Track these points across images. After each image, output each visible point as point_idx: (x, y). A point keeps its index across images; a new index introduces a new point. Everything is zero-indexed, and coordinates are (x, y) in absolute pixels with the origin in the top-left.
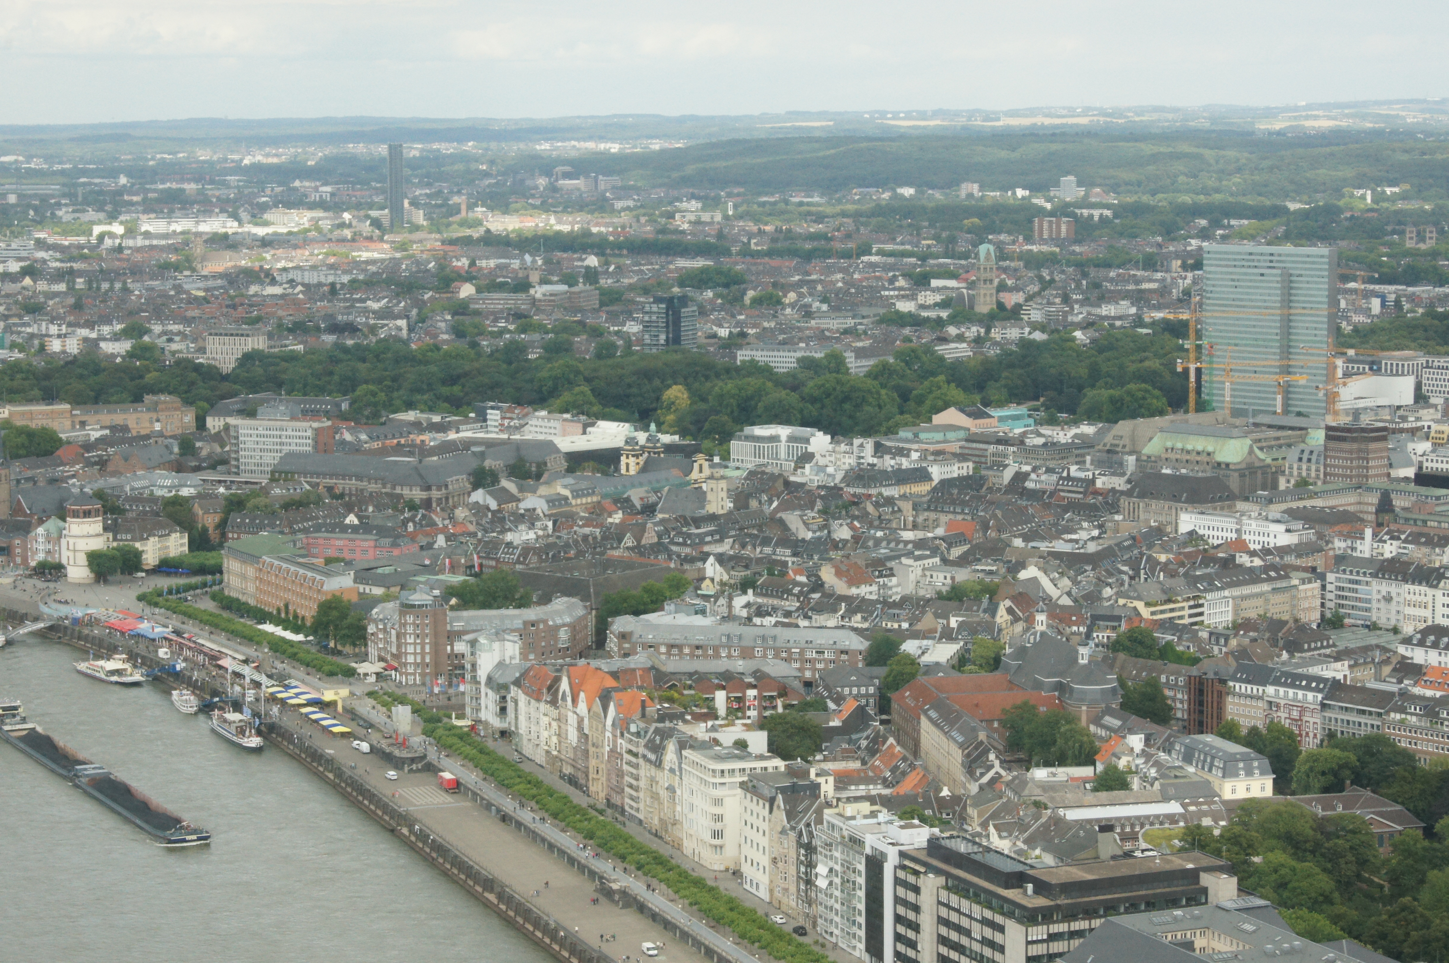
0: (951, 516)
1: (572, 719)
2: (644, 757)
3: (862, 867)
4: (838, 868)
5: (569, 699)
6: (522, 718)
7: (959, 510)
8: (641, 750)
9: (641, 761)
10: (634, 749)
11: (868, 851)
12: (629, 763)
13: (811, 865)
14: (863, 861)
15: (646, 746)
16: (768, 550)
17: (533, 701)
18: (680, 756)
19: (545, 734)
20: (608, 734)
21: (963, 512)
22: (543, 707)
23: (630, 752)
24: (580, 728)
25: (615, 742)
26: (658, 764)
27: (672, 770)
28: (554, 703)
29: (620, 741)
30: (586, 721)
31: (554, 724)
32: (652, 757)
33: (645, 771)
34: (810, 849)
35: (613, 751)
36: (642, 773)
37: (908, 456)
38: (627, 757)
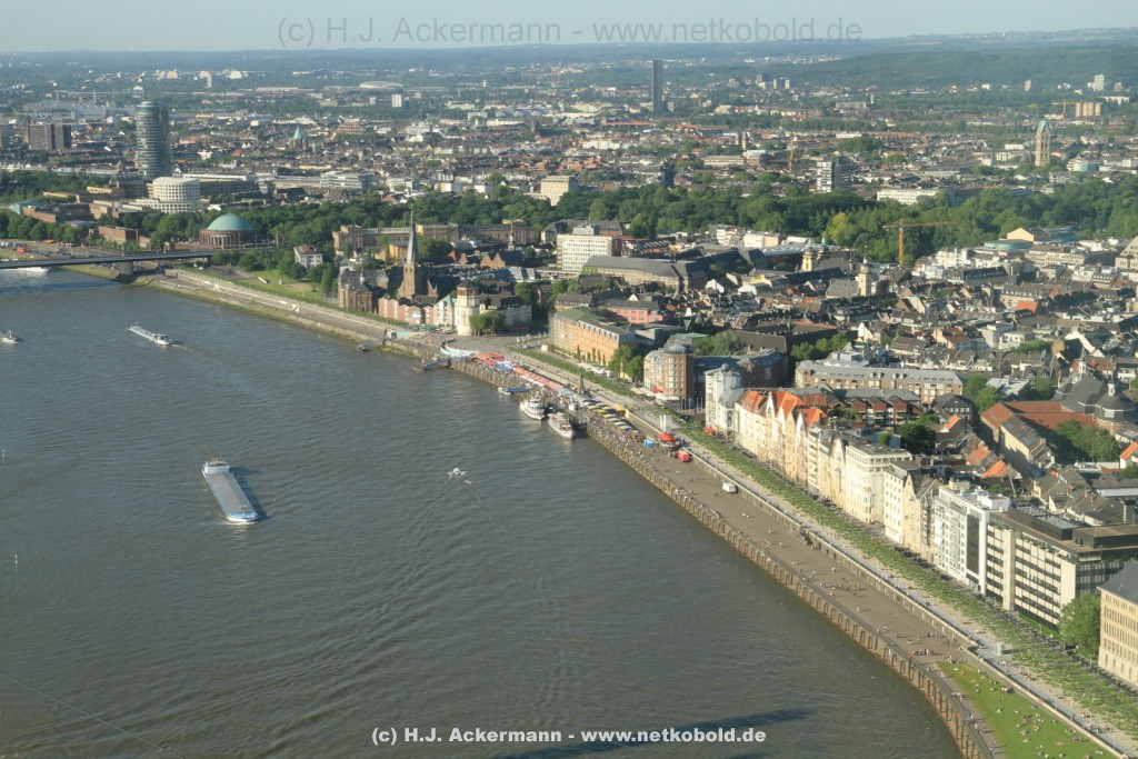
0: (1019, 298)
1: (775, 426)
2: (821, 449)
3: (964, 523)
4: (948, 523)
5: (773, 412)
6: (742, 424)
7: (1025, 294)
8: (820, 445)
9: (819, 452)
10: (814, 445)
11: (968, 512)
12: (812, 454)
13: (929, 521)
14: (966, 518)
15: (822, 443)
16: (899, 320)
17: (750, 414)
18: (844, 450)
19: (756, 434)
20: (798, 435)
21: (1028, 296)
22: (756, 417)
23: (812, 447)
24: (780, 431)
25: (802, 440)
26: (830, 454)
27: (839, 459)
28: (763, 414)
29: (805, 439)
30: (783, 428)
31: (763, 428)
32: (826, 449)
33: (822, 458)
34: (929, 510)
35: (801, 445)
36: (819, 460)
37: (991, 259)
38: (809, 449)
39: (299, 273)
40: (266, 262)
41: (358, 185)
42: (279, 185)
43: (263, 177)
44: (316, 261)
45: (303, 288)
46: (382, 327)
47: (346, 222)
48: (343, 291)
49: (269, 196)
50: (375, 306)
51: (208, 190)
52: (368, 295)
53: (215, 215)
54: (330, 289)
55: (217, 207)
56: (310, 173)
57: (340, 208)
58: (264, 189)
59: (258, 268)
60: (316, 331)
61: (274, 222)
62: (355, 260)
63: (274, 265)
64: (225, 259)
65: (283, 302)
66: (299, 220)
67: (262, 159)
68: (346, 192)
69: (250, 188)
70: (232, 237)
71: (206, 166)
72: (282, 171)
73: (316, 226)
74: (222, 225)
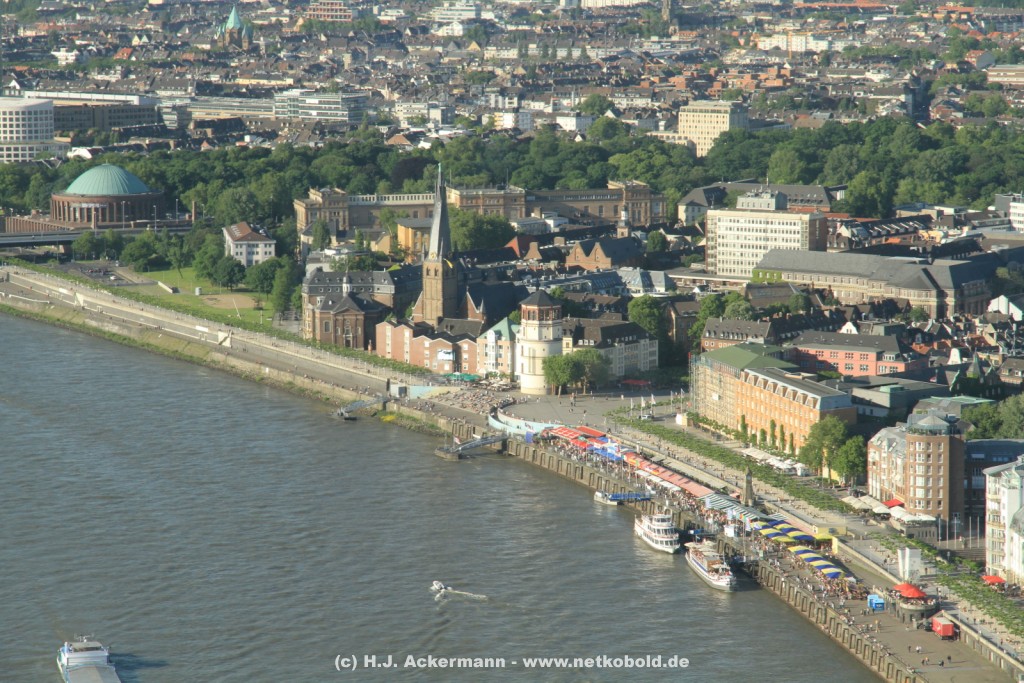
39: (232, 276)
40: (172, 253)
41: (342, 115)
42: (199, 114)
43: (169, 98)
44: (264, 253)
45: (236, 302)
46: (380, 375)
47: (318, 183)
48: (311, 309)
49: (180, 133)
50: (369, 338)
51: (70, 120)
52: (355, 317)
53: (81, 166)
54: (288, 307)
55: (84, 152)
56: (254, 93)
57: (307, 157)
58: (170, 120)
59: (160, 264)
60: (262, 382)
61: (188, 181)
62: (334, 253)
63: (186, 260)
64: (97, 248)
65: (201, 328)
66: (233, 177)
67: (169, 64)
68: (320, 128)
69: (145, 118)
70: (111, 207)
71: (65, 77)
72: (205, 89)
73: (265, 189)
74: (93, 184)
